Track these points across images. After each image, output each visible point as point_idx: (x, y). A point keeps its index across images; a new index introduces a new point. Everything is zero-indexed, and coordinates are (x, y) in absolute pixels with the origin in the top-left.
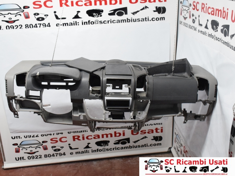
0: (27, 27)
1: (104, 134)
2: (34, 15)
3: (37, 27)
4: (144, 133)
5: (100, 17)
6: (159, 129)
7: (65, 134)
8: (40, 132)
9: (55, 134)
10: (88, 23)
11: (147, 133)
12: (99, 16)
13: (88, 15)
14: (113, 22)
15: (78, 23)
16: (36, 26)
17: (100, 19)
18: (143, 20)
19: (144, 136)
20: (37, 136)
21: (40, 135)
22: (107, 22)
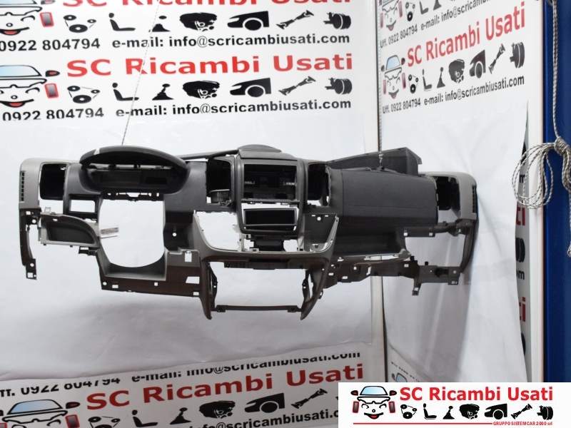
0: (51, 117)
1: (221, 383)
2: (68, 91)
3: (72, 116)
4: (317, 380)
5: (212, 98)
6: (353, 370)
7: (126, 383)
8: (63, 378)
9: (100, 383)
10: (186, 110)
11: (325, 380)
12: (211, 95)
13: (185, 93)
14: (240, 109)
15: (165, 109)
16: (71, 114)
17: (211, 101)
18: (304, 106)
19: (317, 387)
20: (53, 390)
21: (61, 384)
22: (228, 109)
